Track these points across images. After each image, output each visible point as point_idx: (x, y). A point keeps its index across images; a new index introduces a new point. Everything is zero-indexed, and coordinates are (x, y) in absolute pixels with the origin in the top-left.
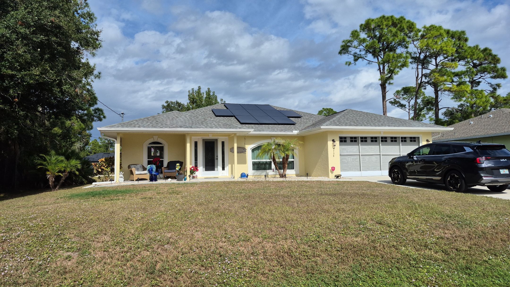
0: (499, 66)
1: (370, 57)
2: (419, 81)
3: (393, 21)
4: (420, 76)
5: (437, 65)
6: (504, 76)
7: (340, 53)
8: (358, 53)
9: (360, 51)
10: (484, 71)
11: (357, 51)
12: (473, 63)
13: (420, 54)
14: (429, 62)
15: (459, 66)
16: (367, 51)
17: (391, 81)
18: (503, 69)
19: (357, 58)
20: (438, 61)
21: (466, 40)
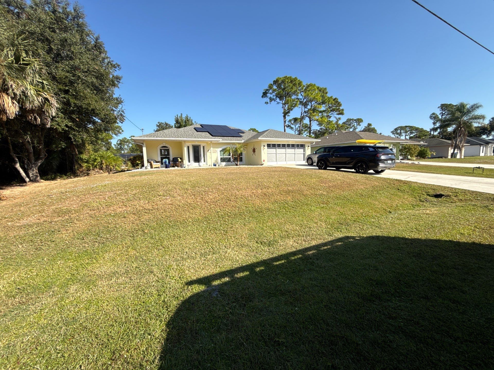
0: (341, 108)
1: (278, 100)
2: (302, 115)
3: (291, 79)
4: (303, 112)
5: (312, 106)
6: (342, 114)
7: (262, 97)
8: (272, 97)
9: (273, 96)
10: (333, 110)
11: (272, 96)
12: (329, 106)
13: (304, 99)
14: (307, 105)
15: (322, 107)
16: (277, 96)
17: (289, 114)
18: (343, 110)
19: (271, 99)
20: (312, 104)
21: (326, 93)
